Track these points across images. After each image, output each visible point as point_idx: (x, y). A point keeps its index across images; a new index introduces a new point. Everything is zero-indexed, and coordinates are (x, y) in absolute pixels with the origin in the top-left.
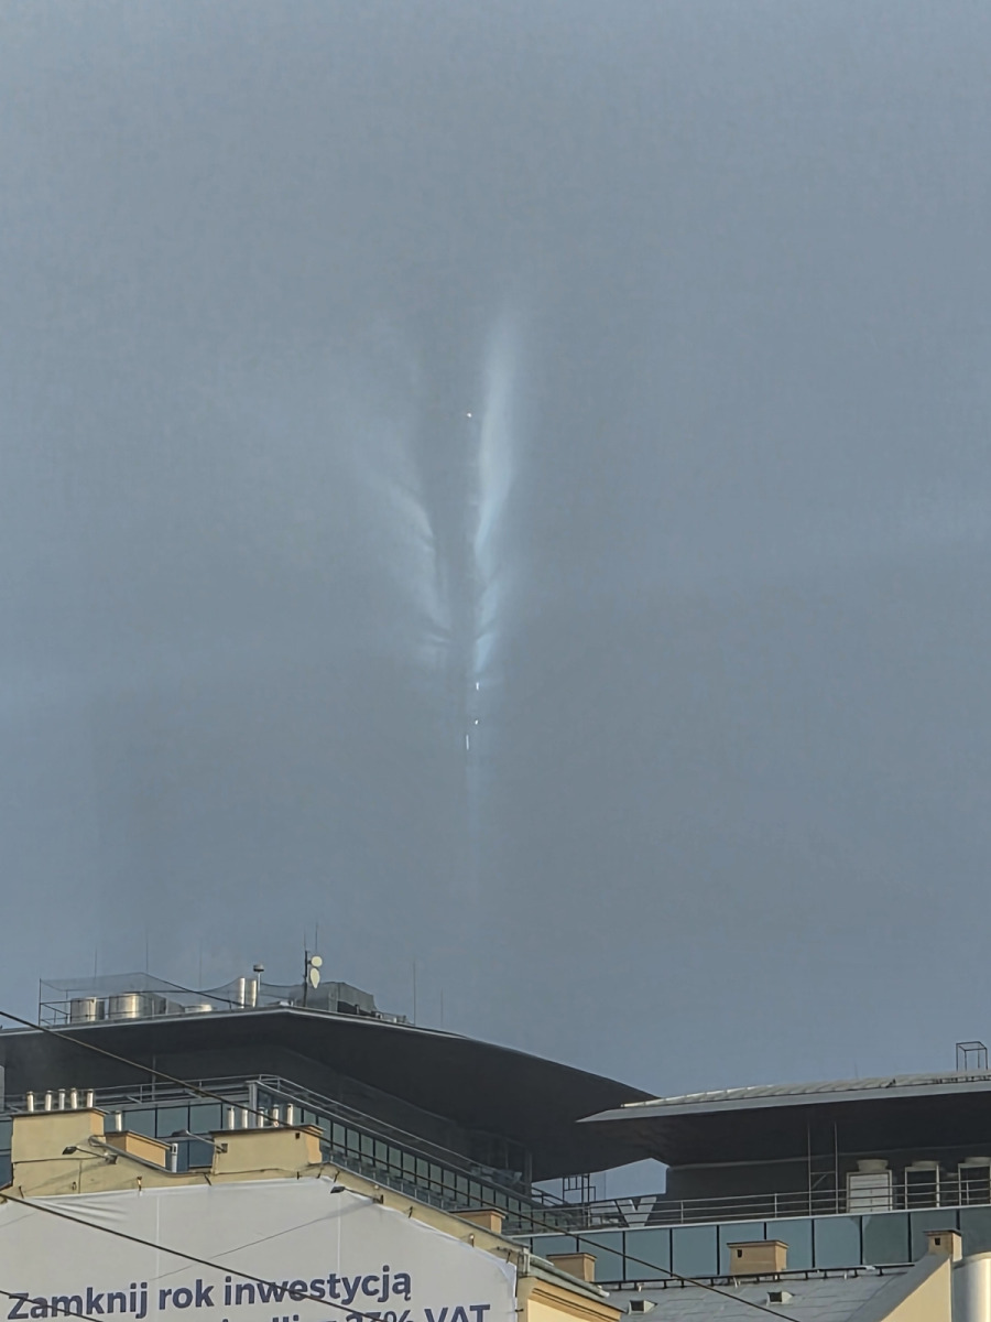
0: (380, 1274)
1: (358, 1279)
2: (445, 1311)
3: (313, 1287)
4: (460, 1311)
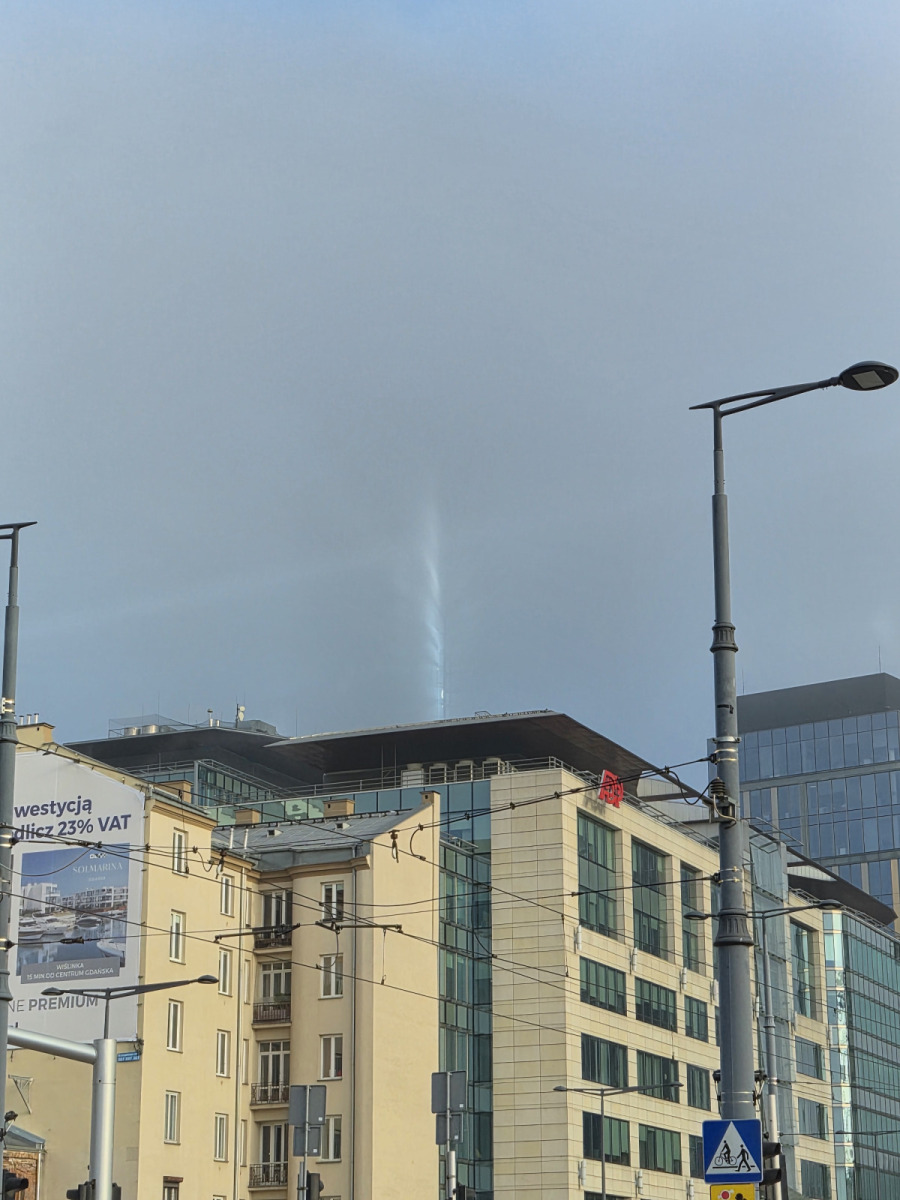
0: (76, 800)
1: (65, 804)
2: (108, 818)
3: (43, 809)
4: (116, 818)
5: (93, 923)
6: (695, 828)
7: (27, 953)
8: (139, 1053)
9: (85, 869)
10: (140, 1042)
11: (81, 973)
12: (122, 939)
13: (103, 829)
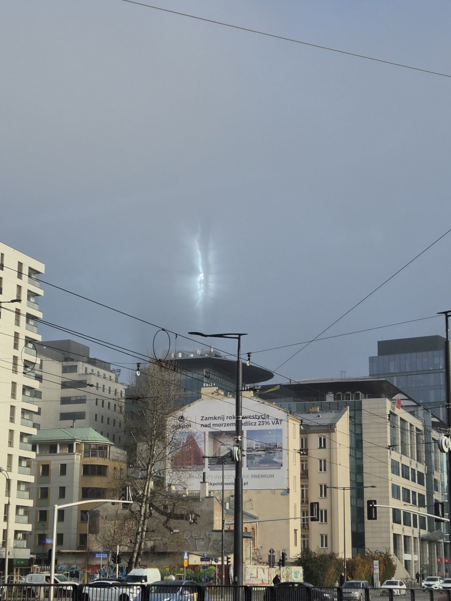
0: (264, 415)
1: (260, 416)
3: (253, 417)
5: (271, 453)
6: (408, 408)
7: (249, 461)
8: (288, 492)
9: (268, 436)
10: (289, 489)
11: (268, 468)
12: (281, 458)
13: (273, 424)
